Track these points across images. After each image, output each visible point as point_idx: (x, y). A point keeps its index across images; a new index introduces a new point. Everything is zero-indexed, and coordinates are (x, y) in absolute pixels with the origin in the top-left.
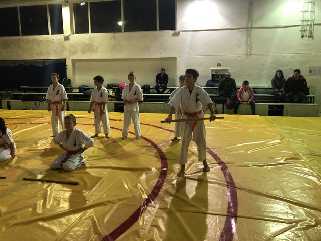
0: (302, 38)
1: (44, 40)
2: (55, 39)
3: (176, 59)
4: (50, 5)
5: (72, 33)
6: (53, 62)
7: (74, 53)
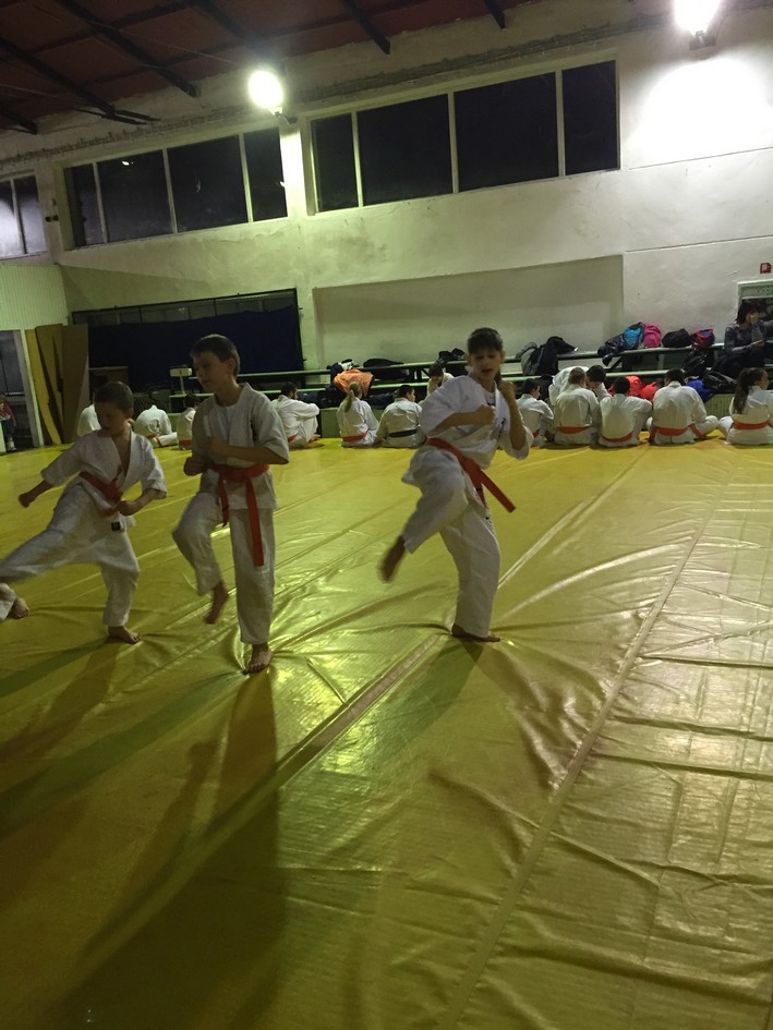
1: (237, 239)
2: (264, 233)
3: (622, 262)
4: (247, 136)
5: (311, 211)
6: (264, 300)
7: (318, 271)
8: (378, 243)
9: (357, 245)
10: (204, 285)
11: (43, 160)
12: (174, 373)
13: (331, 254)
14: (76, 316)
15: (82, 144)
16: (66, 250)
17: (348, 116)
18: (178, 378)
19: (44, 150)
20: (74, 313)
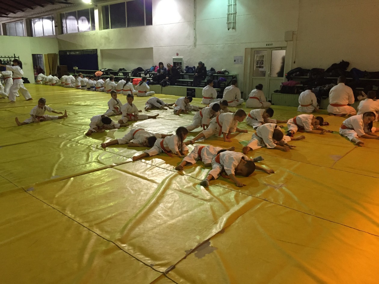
0: (229, 30)
1: (87, 35)
2: (92, 34)
3: (153, 49)
4: (90, 8)
5: (100, 29)
6: (91, 51)
7: (101, 44)
8: (111, 39)
9: (107, 39)
10: (81, 46)
11: (55, 11)
12: (74, 68)
13: (103, 41)
14: (60, 52)
15: (62, 8)
16: (59, 35)
17: (108, 6)
18: (75, 70)
19: (55, 9)
20: (59, 51)
